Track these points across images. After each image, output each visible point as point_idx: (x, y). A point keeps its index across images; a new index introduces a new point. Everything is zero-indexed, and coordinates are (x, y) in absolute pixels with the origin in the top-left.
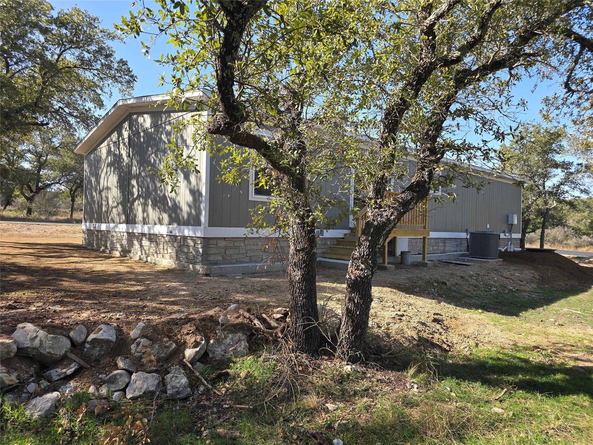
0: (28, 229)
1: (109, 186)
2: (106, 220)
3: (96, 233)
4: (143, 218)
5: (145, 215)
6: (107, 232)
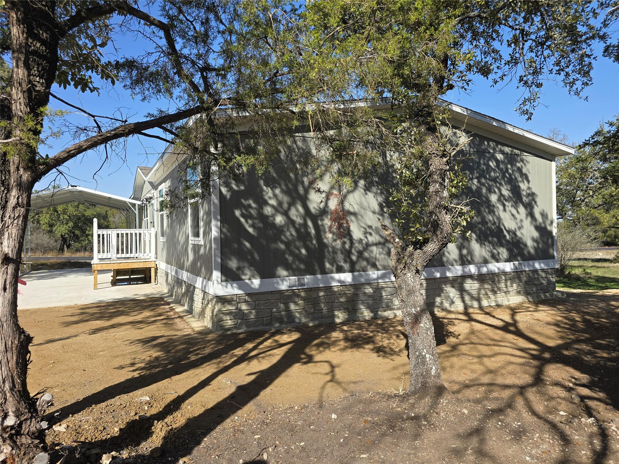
1: (352, 210)
2: (346, 266)
3: (303, 294)
4: (461, 256)
5: (465, 252)
6: (356, 286)
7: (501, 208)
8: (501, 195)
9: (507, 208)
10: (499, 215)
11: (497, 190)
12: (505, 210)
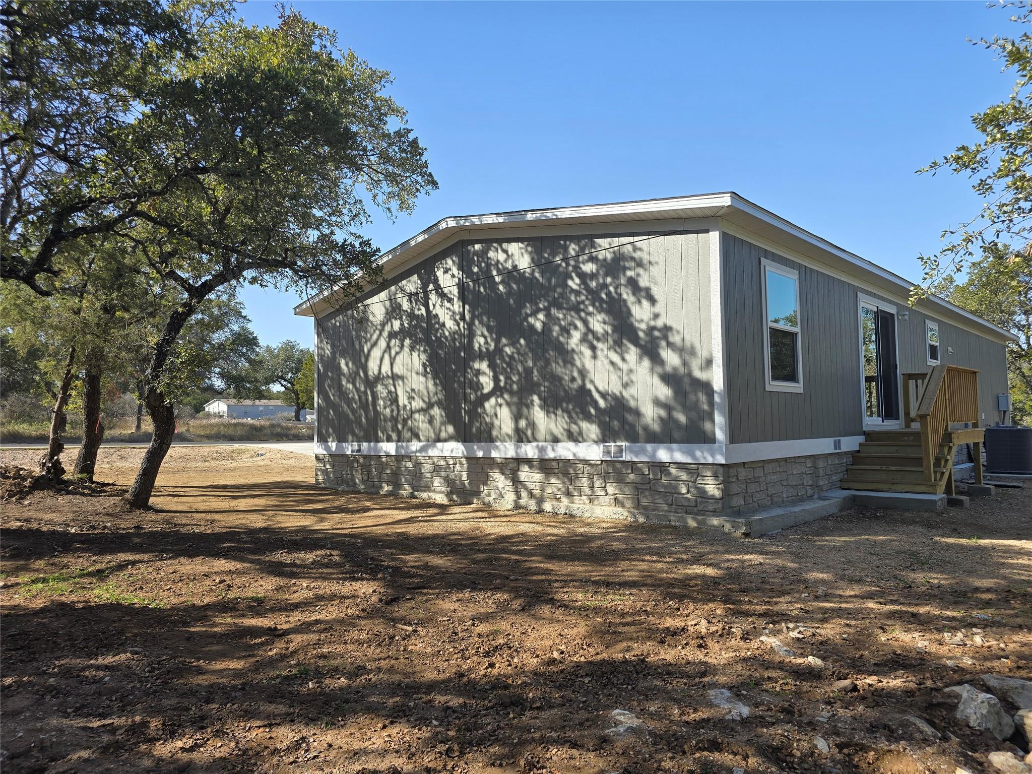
0: (122, 458)
1: (399, 374)
2: (394, 436)
3: (361, 460)
4: (517, 430)
5: (523, 423)
6: (399, 458)
7: (587, 352)
8: (589, 330)
9: (599, 353)
10: (583, 366)
11: (579, 324)
12: (595, 357)
